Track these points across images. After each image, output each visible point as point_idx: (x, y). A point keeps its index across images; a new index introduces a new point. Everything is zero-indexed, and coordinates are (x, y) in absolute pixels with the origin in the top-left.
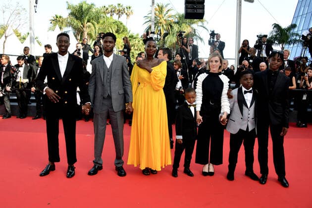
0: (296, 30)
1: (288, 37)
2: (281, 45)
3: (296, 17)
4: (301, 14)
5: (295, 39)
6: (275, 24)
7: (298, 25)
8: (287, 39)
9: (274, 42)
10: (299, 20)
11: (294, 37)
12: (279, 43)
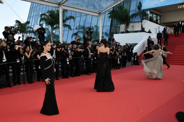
0: (30, 25)
1: (25, 29)
2: (22, 34)
3: (29, 17)
4: (32, 16)
5: (30, 30)
6: (17, 20)
7: (31, 22)
8: (25, 30)
9: (17, 32)
10: (31, 19)
11: (29, 30)
12: (21, 33)
